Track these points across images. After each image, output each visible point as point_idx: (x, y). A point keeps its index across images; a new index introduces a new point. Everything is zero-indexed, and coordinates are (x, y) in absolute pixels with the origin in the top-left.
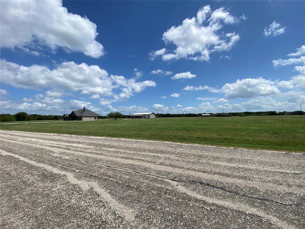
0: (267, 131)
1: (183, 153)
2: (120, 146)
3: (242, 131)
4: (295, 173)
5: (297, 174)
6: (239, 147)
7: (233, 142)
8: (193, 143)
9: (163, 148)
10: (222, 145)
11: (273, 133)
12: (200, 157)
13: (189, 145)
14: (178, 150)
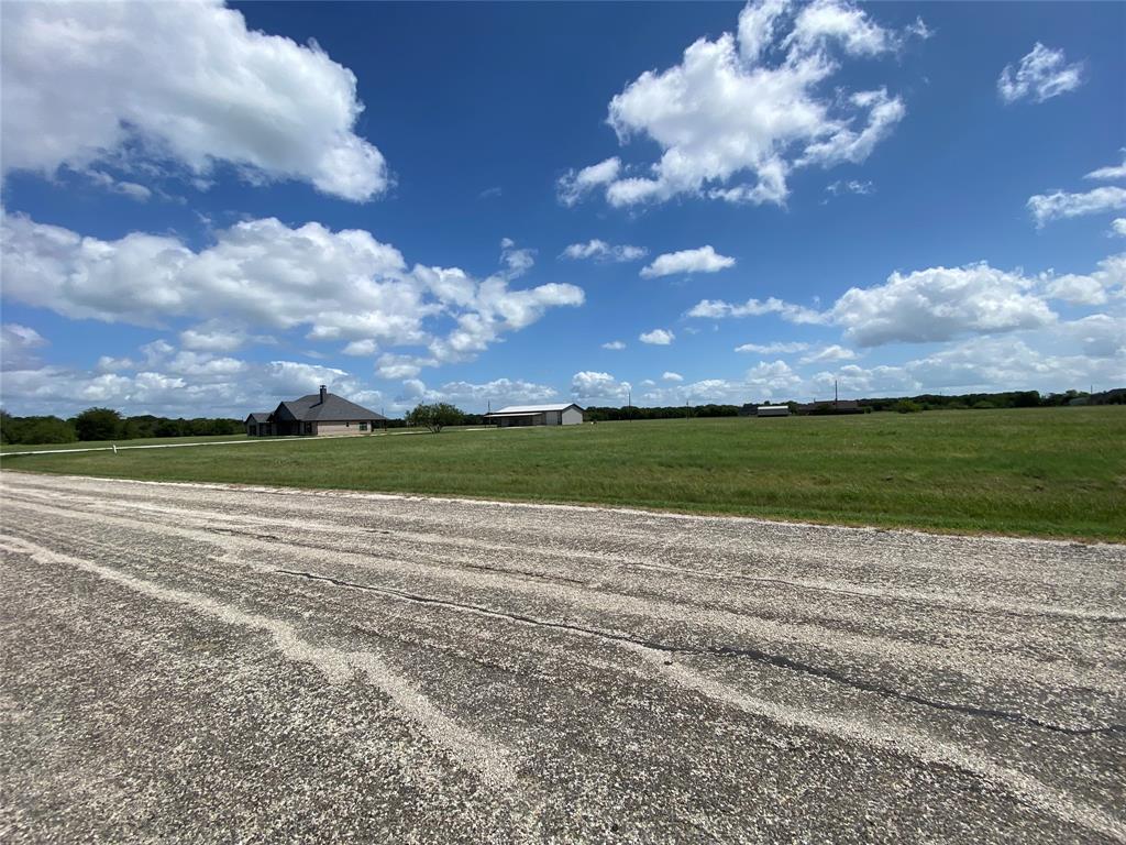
0: (1004, 466)
1: (688, 550)
2: (457, 525)
3: (908, 468)
4: (1103, 619)
5: (1113, 621)
6: (895, 524)
7: (873, 507)
8: (725, 511)
9: (615, 532)
10: (831, 520)
11: (1024, 474)
12: (751, 561)
13: (709, 519)
14: (670, 540)
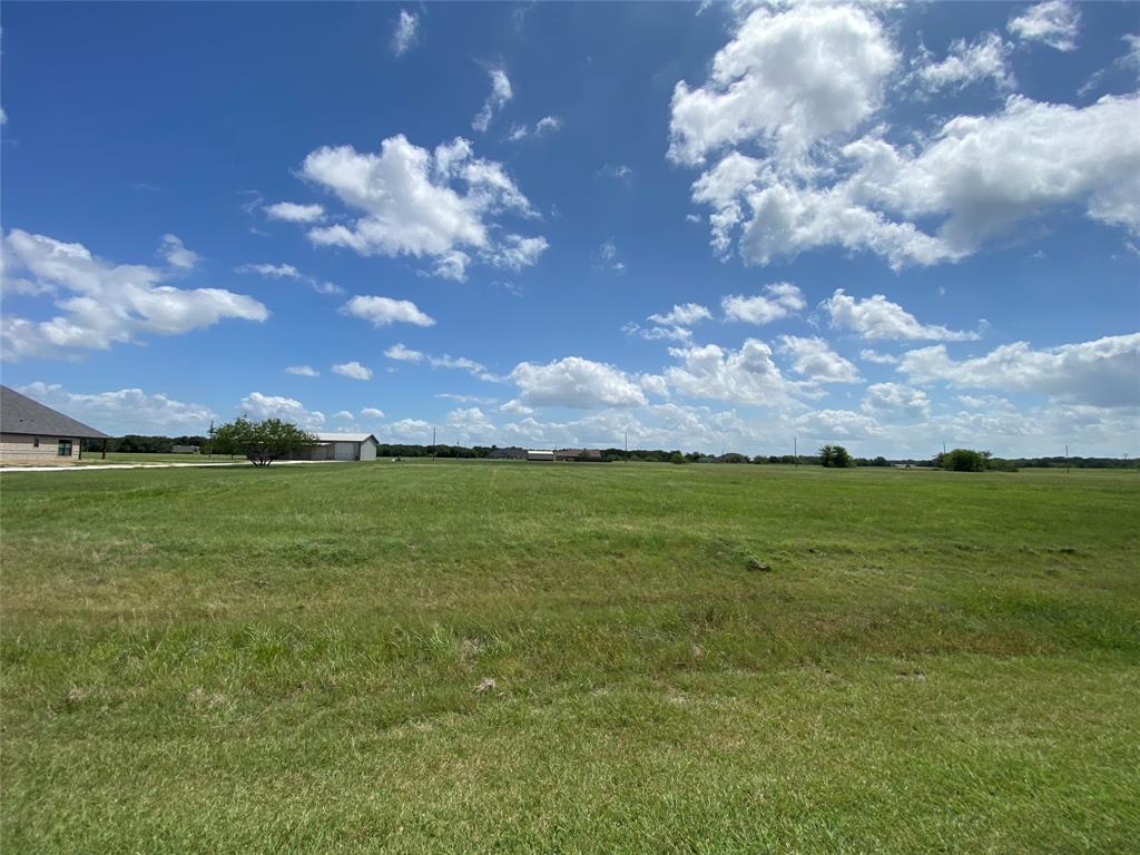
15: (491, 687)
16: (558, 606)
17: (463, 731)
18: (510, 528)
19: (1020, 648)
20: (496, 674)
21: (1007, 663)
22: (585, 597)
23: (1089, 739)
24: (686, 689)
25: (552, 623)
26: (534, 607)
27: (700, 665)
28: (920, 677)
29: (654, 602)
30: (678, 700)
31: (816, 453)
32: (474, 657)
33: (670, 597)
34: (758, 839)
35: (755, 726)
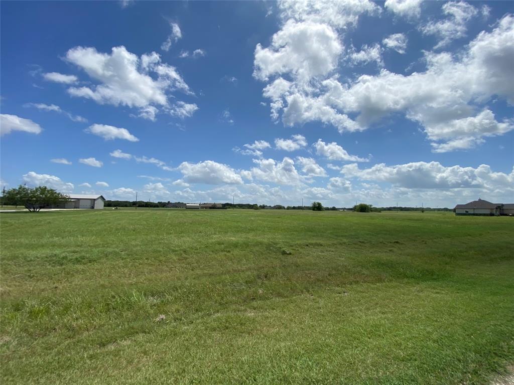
15: (162, 319)
16: (198, 277)
17: (147, 342)
18: (176, 241)
19: (380, 280)
20: (166, 313)
21: (375, 286)
22: (211, 272)
23: (403, 313)
24: (255, 309)
25: (195, 285)
26: (186, 279)
27: (262, 298)
28: (346, 294)
29: (243, 271)
30: (251, 314)
31: (310, 205)
32: (154, 305)
33: (249, 269)
34: (282, 370)
35: (283, 322)
